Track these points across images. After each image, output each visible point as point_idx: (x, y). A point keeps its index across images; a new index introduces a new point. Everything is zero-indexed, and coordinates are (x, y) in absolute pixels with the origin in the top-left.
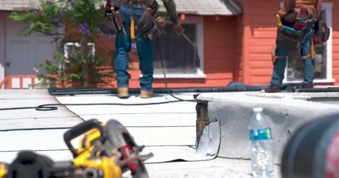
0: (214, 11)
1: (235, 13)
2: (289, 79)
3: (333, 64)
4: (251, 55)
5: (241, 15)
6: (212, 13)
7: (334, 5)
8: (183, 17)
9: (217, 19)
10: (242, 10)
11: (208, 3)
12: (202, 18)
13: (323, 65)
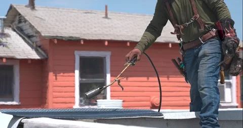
0: (27, 56)
1: (43, 58)
2: (81, 105)
3: (111, 94)
4: (54, 88)
5: (47, 59)
6: (26, 58)
7: (112, 53)
8: (4, 60)
9: (30, 62)
10: (47, 55)
11: (23, 50)
12: (18, 61)
13: (105, 95)
